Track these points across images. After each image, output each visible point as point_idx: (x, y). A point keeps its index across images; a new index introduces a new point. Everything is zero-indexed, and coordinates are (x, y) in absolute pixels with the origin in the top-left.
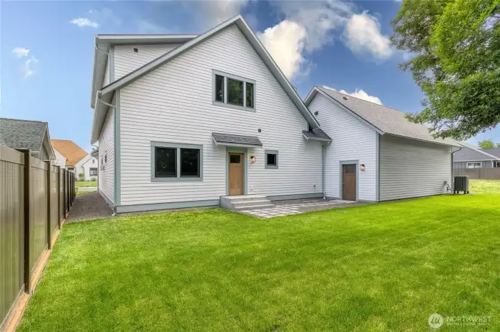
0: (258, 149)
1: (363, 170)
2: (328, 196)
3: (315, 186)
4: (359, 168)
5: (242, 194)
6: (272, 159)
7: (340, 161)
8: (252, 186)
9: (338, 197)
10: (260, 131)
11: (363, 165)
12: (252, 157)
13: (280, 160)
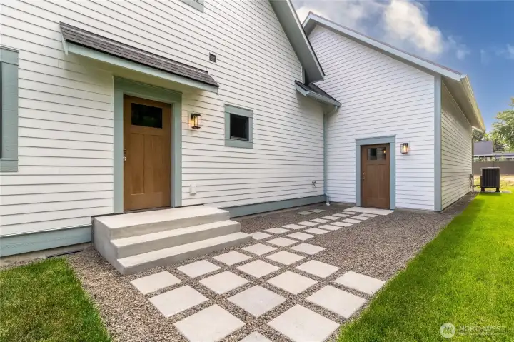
0: (208, 93)
1: (406, 153)
2: (332, 200)
3: (314, 183)
4: (397, 150)
5: (168, 204)
6: (239, 127)
7: (357, 140)
8: (194, 184)
9: (354, 201)
10: (213, 58)
11: (406, 145)
12: (193, 116)
13: (255, 128)
